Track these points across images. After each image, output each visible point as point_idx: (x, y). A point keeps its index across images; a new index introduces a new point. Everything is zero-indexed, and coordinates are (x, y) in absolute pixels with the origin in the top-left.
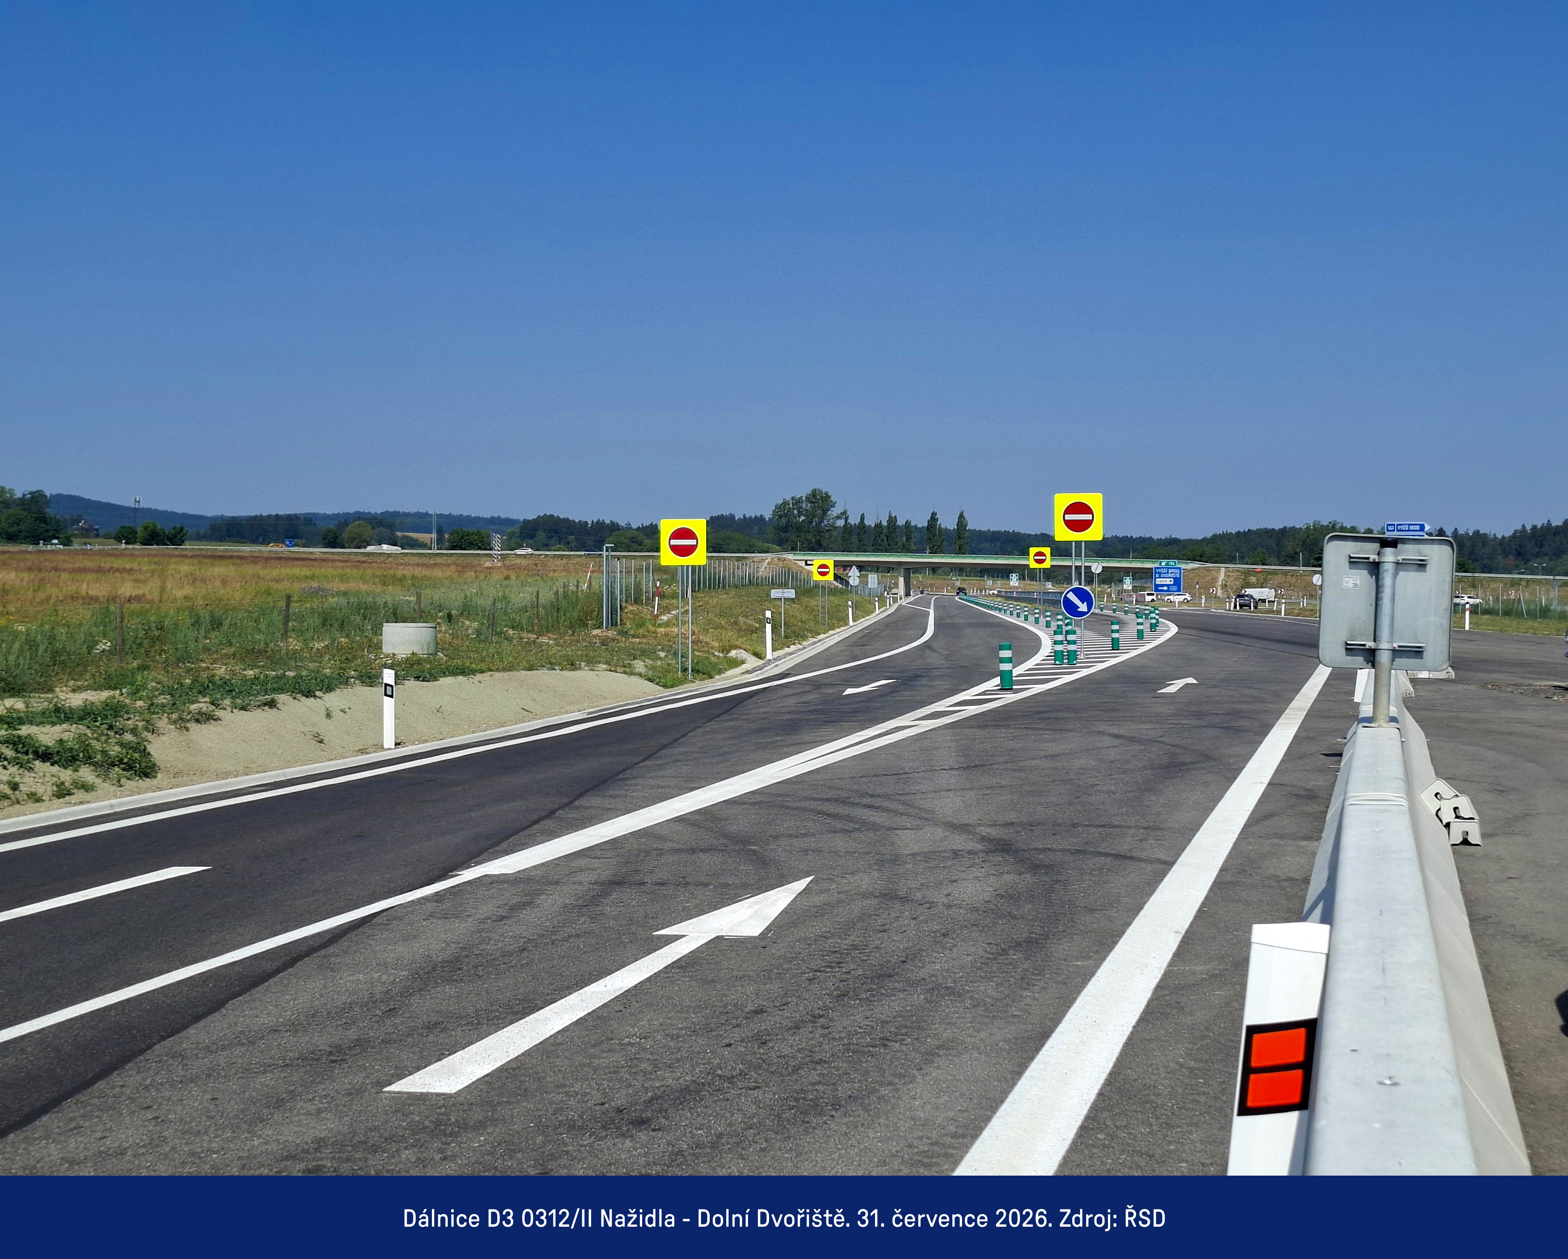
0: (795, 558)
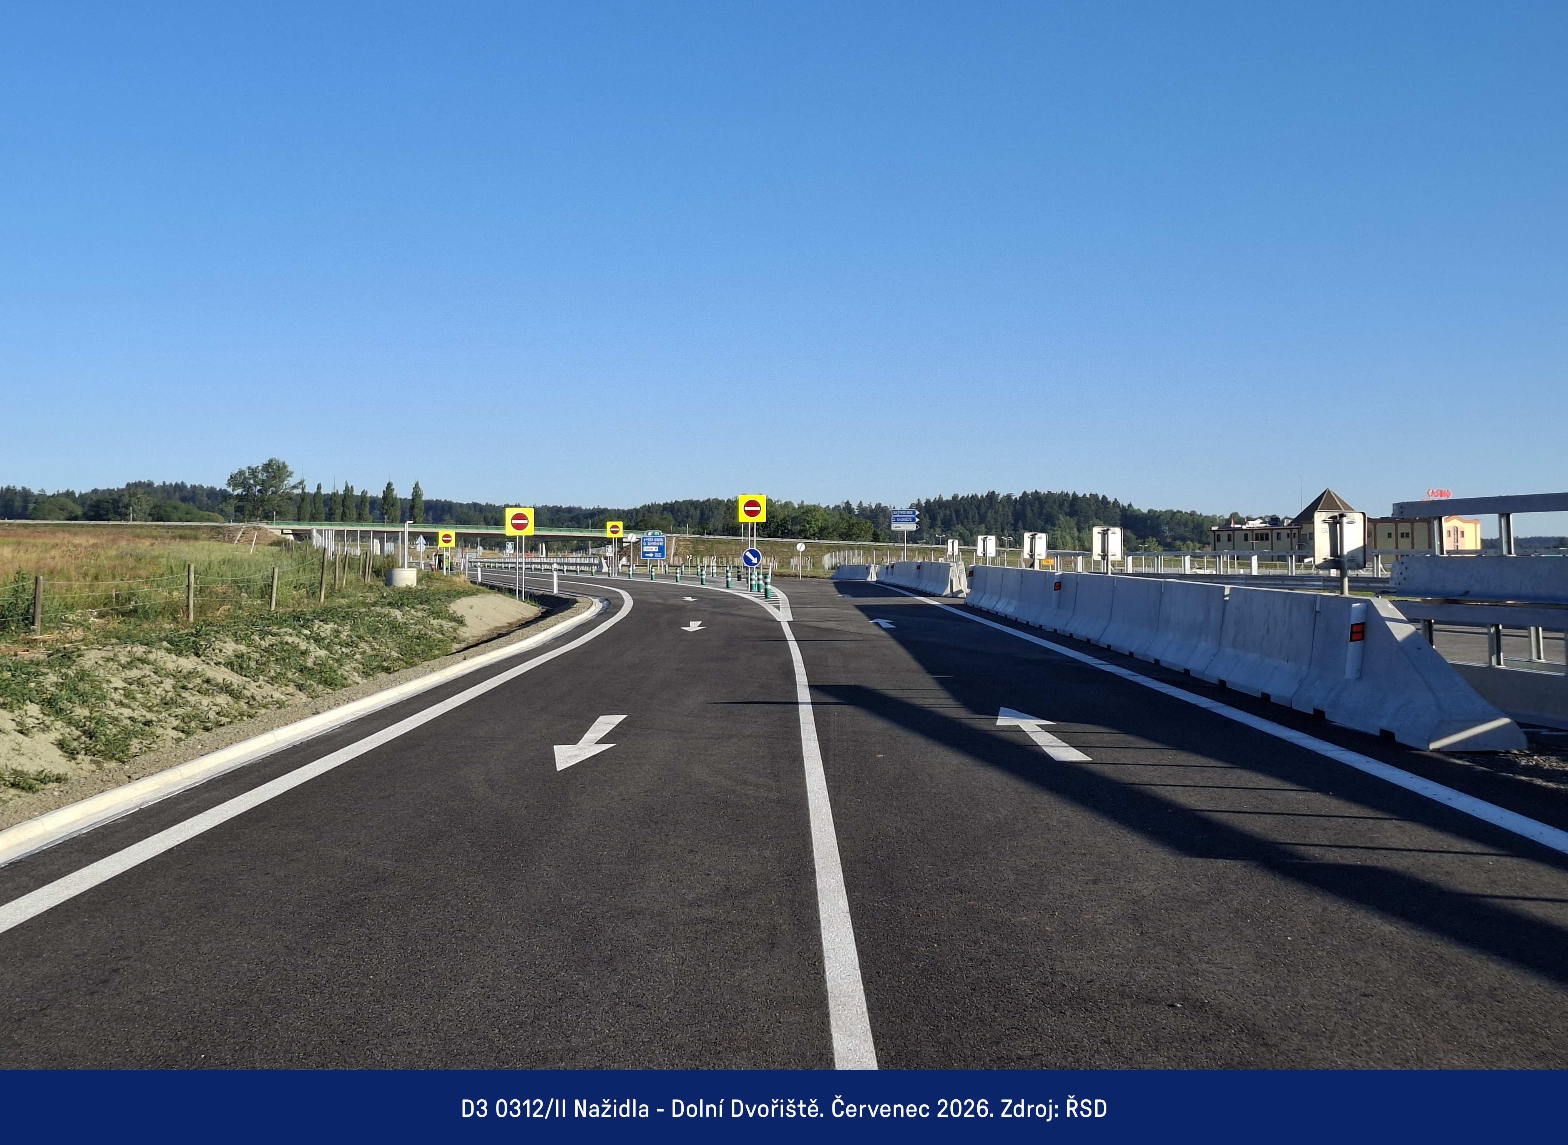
0: (271, 527)
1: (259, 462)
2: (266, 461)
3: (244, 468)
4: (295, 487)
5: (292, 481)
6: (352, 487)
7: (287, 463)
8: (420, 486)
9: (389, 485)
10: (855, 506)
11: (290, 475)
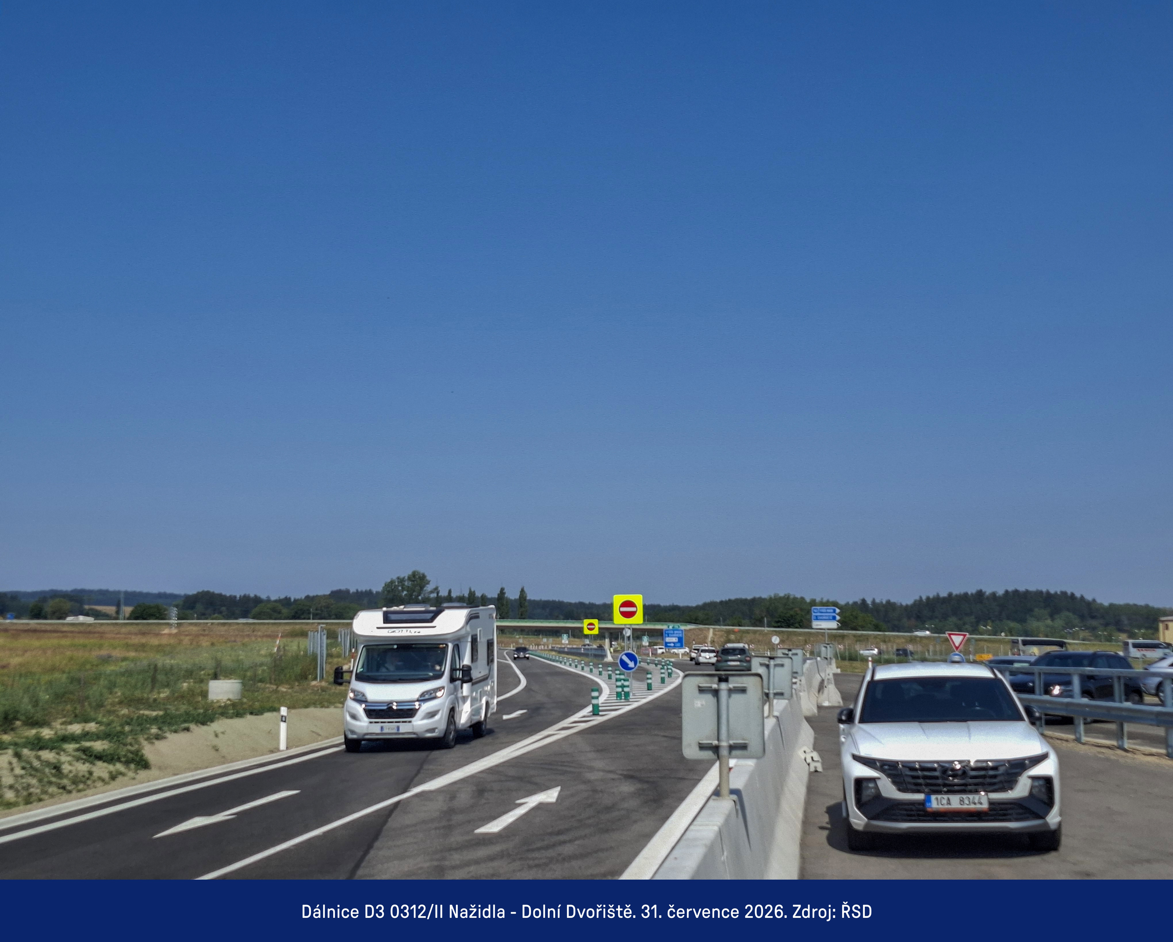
1: (405, 573)
2: (410, 573)
3: (395, 578)
4: (432, 592)
5: (429, 588)
6: (474, 592)
7: (426, 574)
8: (525, 589)
9: (502, 590)
10: (869, 602)
11: (428, 582)
